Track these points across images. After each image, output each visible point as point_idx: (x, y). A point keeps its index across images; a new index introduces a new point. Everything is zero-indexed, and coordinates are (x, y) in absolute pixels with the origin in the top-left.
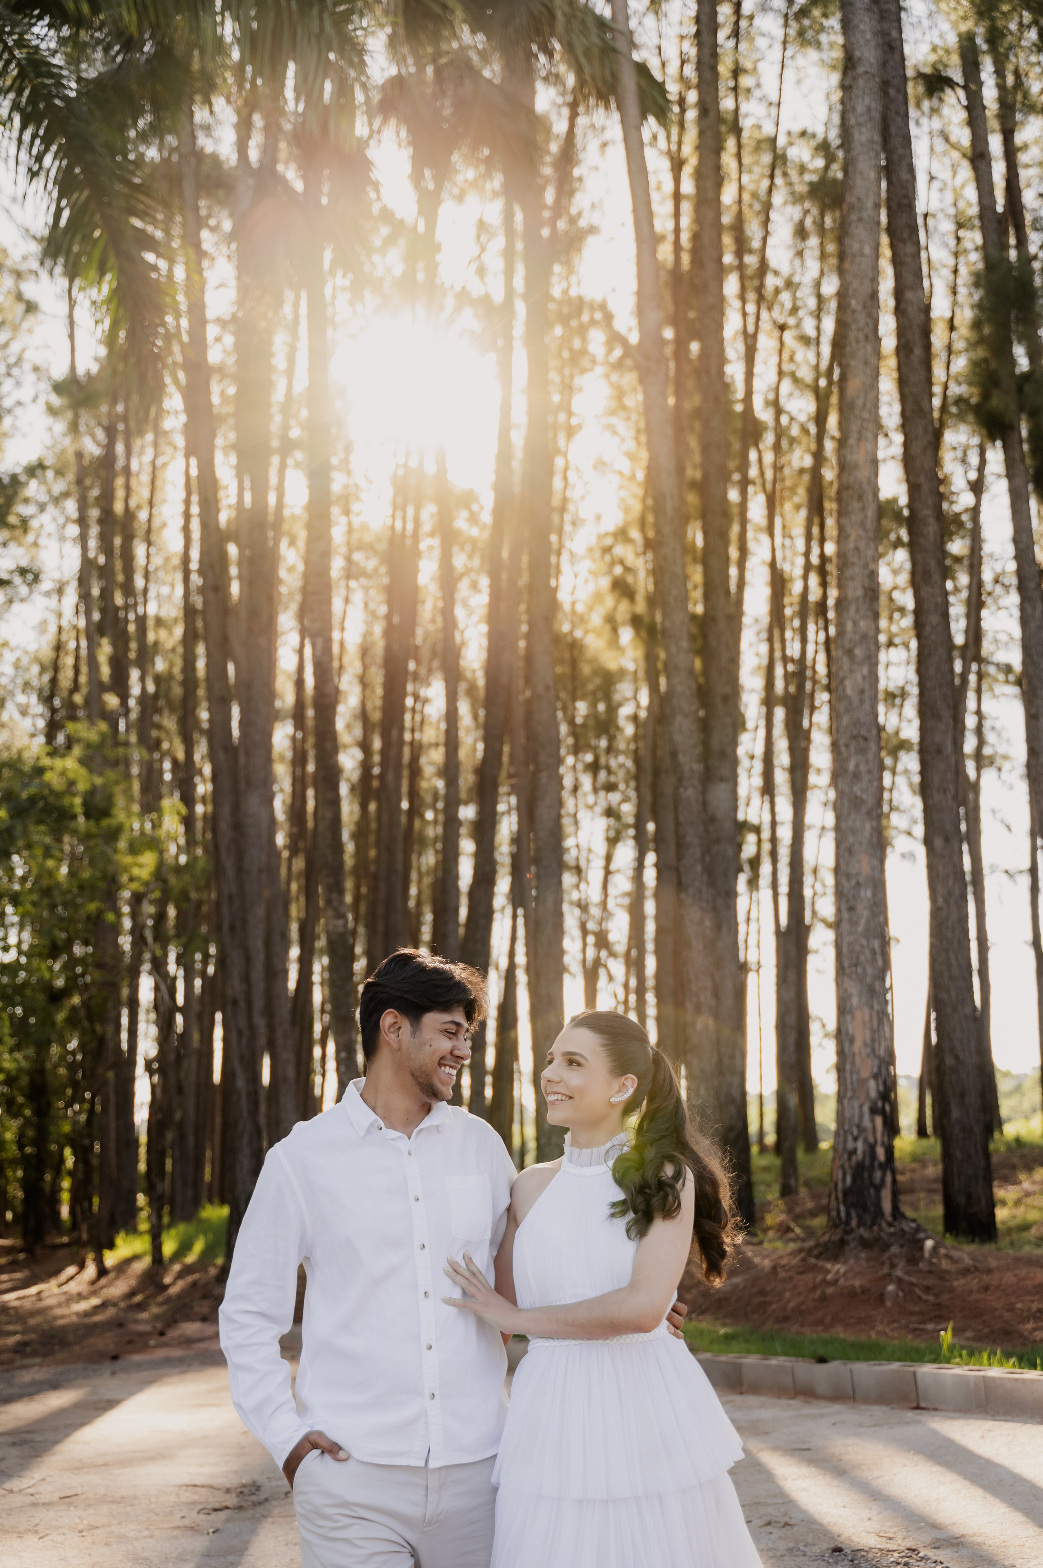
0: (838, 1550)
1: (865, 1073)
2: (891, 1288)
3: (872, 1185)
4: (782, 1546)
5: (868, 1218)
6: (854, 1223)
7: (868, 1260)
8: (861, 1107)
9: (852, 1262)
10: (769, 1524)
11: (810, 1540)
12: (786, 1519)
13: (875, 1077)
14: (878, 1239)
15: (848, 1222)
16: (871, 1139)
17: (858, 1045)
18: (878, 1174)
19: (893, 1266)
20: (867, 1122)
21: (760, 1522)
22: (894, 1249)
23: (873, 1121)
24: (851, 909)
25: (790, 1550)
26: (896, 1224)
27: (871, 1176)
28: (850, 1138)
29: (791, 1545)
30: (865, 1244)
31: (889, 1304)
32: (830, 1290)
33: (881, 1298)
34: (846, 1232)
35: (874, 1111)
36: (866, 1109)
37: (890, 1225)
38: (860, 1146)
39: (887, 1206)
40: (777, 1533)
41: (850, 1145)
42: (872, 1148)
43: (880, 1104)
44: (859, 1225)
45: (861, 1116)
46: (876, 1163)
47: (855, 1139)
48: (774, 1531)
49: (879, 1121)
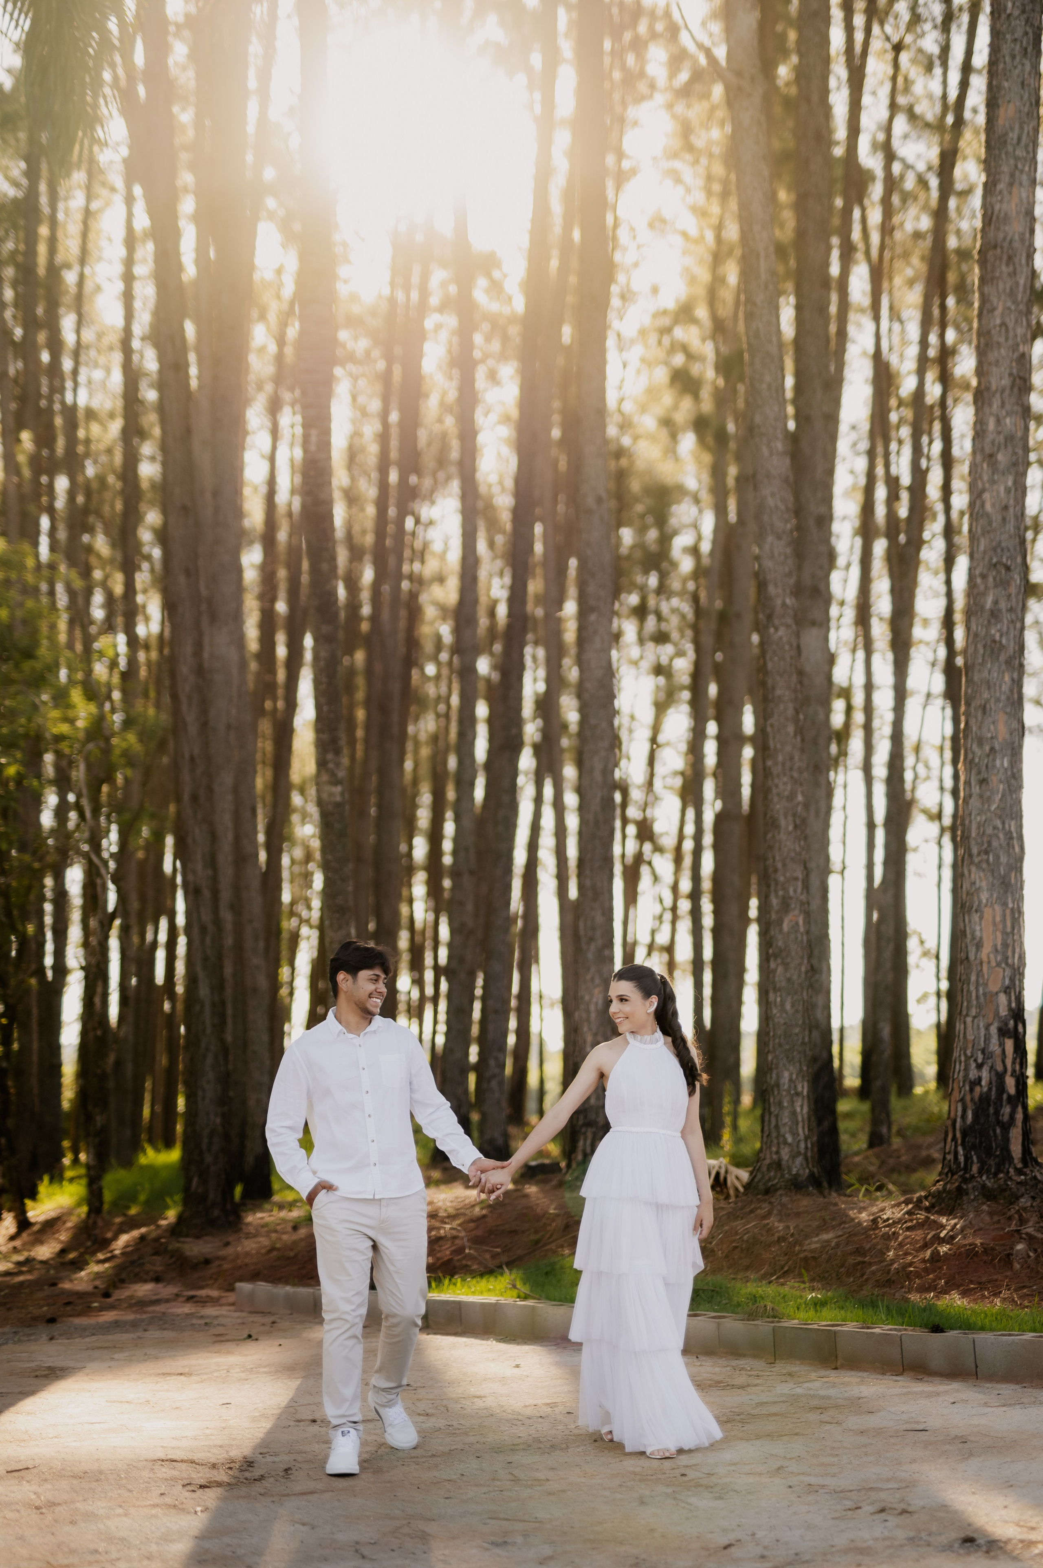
0: (969, 1540)
1: (994, 987)
2: (1020, 1247)
3: (999, 1122)
4: (901, 1535)
5: (992, 1162)
6: (975, 1169)
7: (991, 1214)
8: (987, 1028)
9: (971, 1215)
10: (882, 1510)
11: (934, 1528)
12: (903, 1506)
13: (1007, 990)
14: (1004, 1189)
15: (967, 1169)
16: (1000, 1068)
17: (987, 949)
18: (1007, 1110)
19: (1022, 1221)
20: (994, 1046)
21: (871, 1509)
22: (1024, 1202)
23: (1002, 1045)
24: (983, 782)
25: (911, 1540)
26: (1027, 1171)
27: (997, 1113)
28: (973, 1065)
29: (912, 1534)
30: (989, 1195)
31: (1017, 1266)
32: (944, 1249)
33: (1007, 1260)
34: (965, 1180)
35: (1003, 1032)
36: (994, 1030)
37: (1019, 1172)
38: (985, 1074)
39: (1016, 1149)
40: (893, 1521)
41: (973, 1074)
42: (1000, 1077)
43: (1011, 1023)
44: (980, 1172)
45: (987, 1038)
46: (1005, 1096)
47: (980, 1067)
48: (889, 1518)
49: (1009, 1044)
